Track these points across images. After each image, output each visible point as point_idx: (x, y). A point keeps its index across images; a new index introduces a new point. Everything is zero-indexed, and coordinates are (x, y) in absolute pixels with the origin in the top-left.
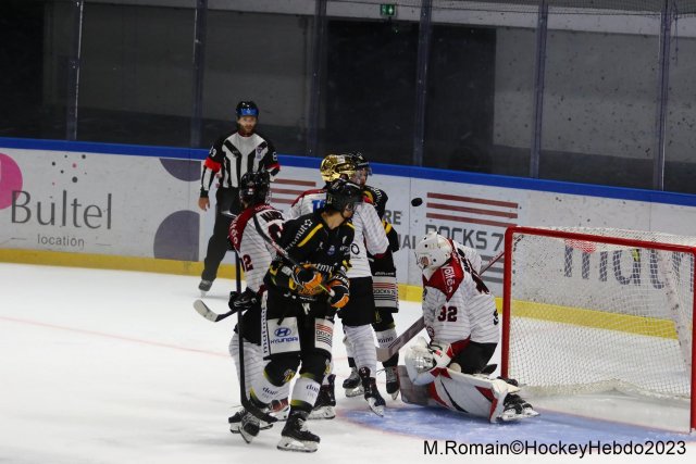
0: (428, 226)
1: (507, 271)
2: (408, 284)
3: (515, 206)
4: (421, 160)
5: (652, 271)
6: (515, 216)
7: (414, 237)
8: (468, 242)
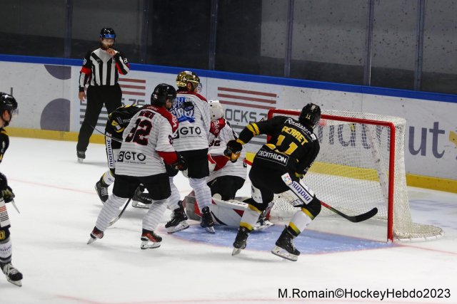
3: (275, 96)
4: (214, 66)
5: (363, 138)
6: (274, 102)
8: (244, 119)
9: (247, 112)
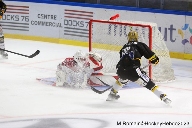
0: (65, 20)
1: (90, 34)
2: (59, 38)
3: (92, 13)
6: (92, 16)
7: (61, 24)
8: (78, 25)
9: (79, 22)
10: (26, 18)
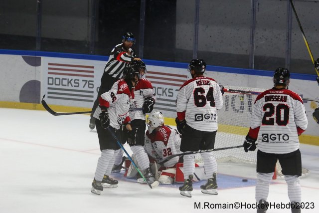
3: (186, 76)
4: (142, 56)
5: (249, 107)
8: (164, 94)
9: (166, 89)
10: (90, 83)
